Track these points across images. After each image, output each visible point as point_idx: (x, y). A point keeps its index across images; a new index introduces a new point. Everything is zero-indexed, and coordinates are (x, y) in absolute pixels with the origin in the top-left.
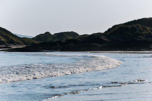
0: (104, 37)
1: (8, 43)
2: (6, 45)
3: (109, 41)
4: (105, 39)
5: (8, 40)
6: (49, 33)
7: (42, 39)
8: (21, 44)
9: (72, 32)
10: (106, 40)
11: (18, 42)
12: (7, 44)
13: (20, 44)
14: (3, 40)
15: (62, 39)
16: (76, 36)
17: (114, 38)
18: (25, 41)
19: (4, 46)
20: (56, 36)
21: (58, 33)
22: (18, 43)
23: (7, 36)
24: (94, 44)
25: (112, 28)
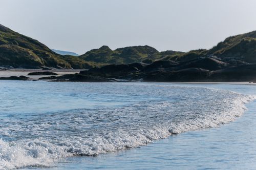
0: (215, 57)
1: (46, 64)
2: (44, 69)
3: (226, 64)
4: (218, 61)
5: (46, 59)
6: (107, 47)
7: (96, 58)
8: (68, 68)
9: (146, 46)
10: (221, 62)
11: (62, 63)
12: (44, 67)
13: (65, 67)
14: (38, 59)
15: (130, 57)
16: (153, 53)
17: (232, 60)
18: (73, 61)
19: (40, 70)
20: (119, 54)
21: (123, 48)
22: (63, 66)
23: (44, 53)
24: (201, 69)
25: (224, 41)
